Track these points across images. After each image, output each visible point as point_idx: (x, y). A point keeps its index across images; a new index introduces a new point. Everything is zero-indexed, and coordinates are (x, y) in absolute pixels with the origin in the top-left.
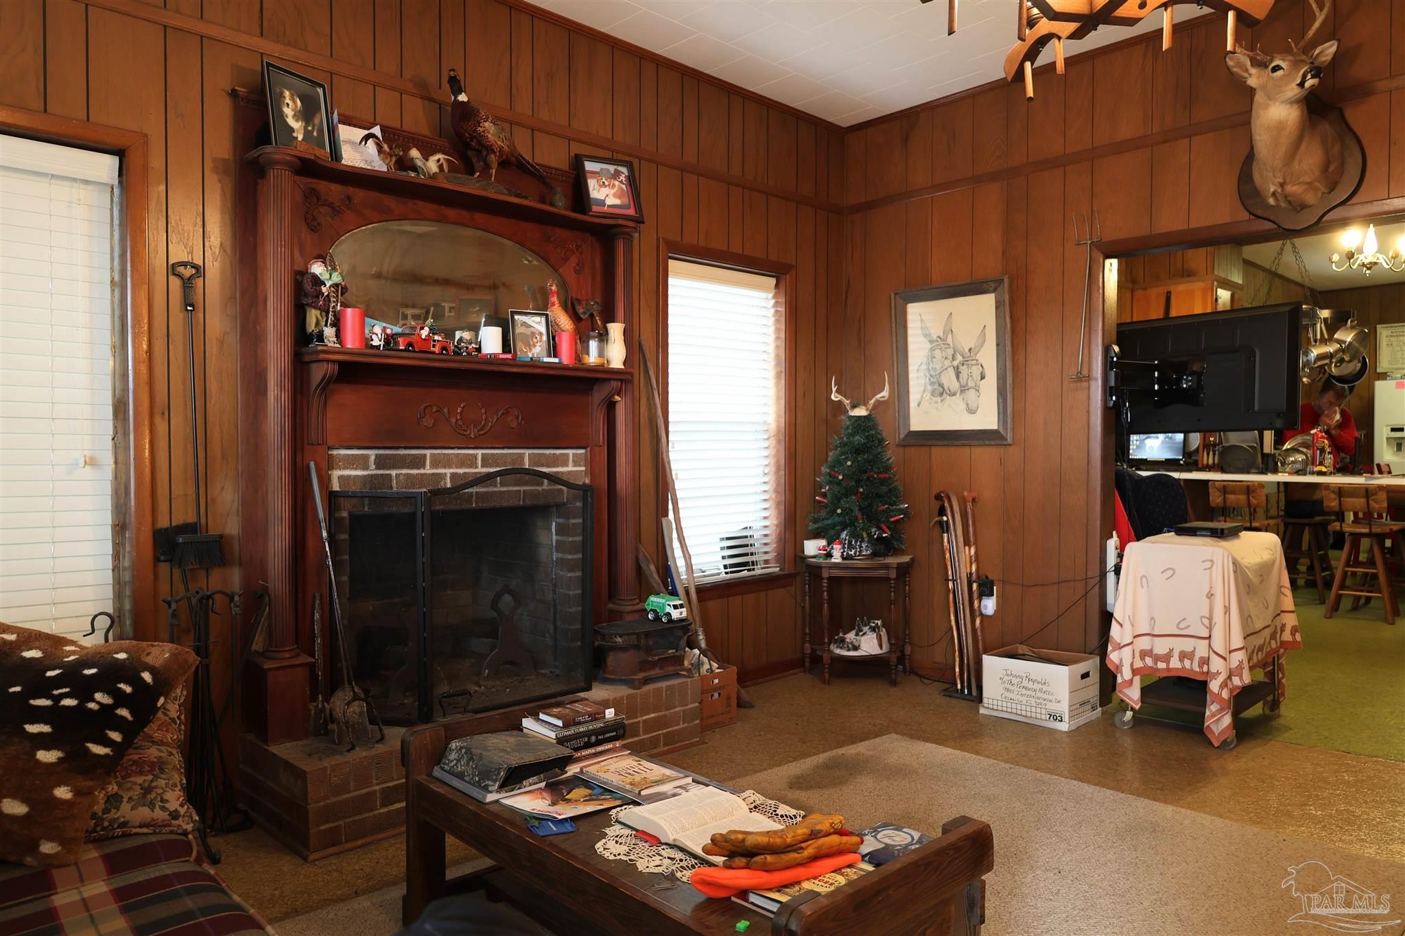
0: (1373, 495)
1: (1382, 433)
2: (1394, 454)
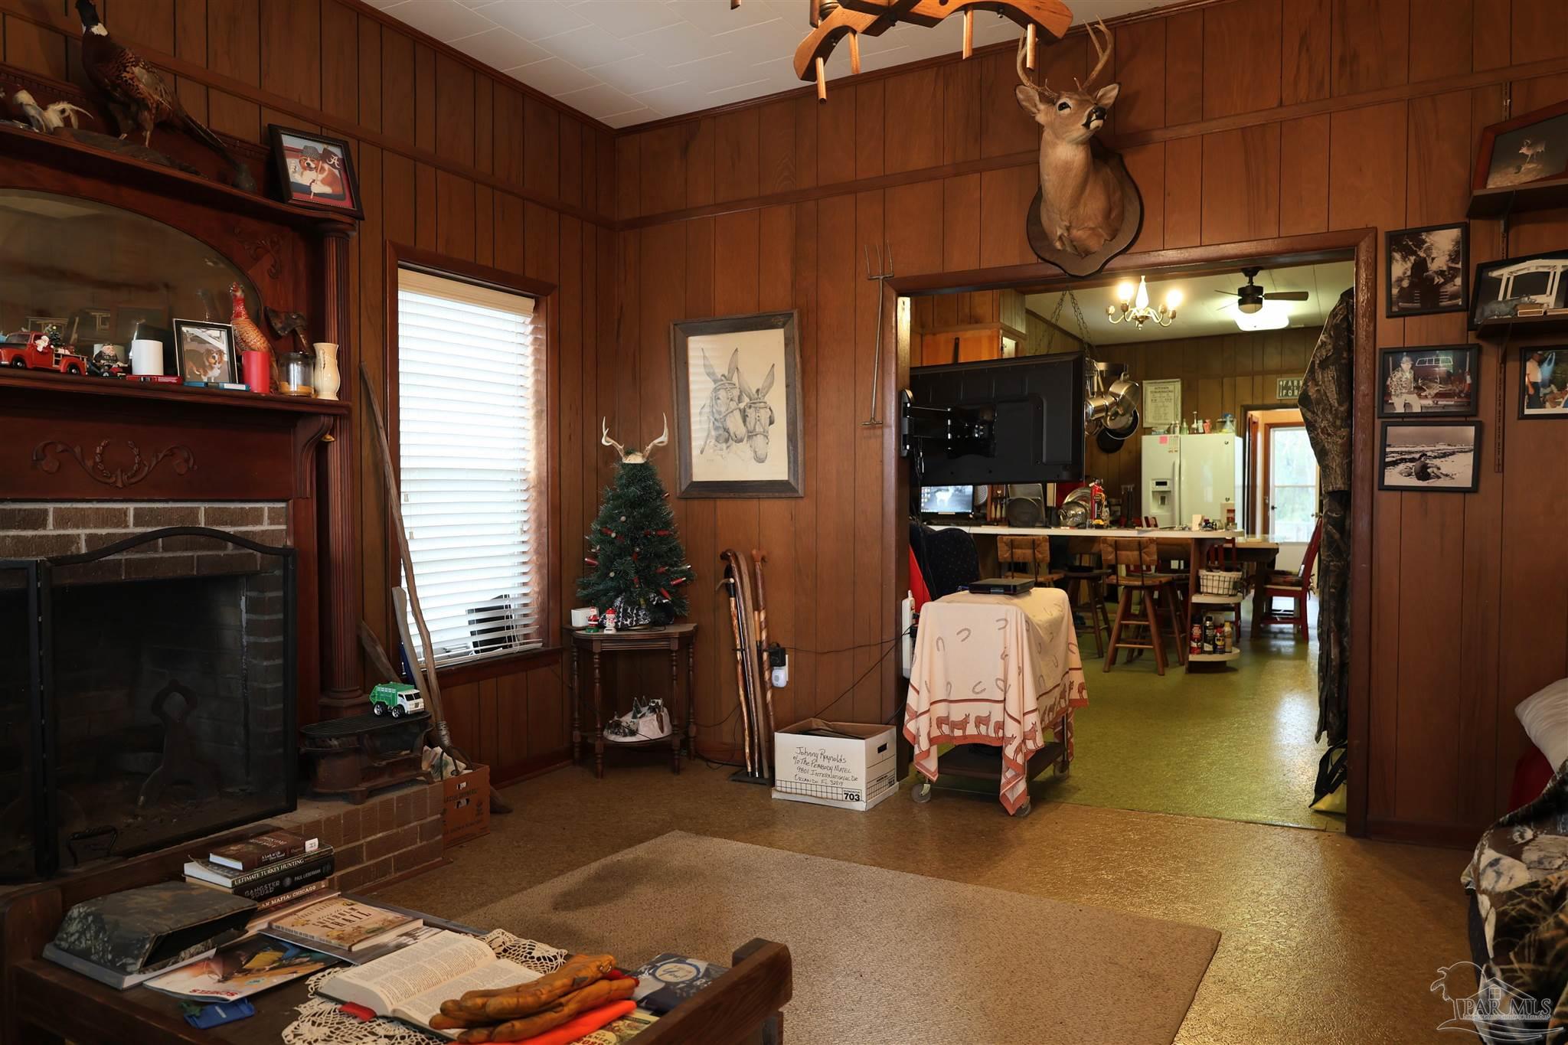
0: (1145, 548)
1: (1148, 487)
2: (1159, 508)
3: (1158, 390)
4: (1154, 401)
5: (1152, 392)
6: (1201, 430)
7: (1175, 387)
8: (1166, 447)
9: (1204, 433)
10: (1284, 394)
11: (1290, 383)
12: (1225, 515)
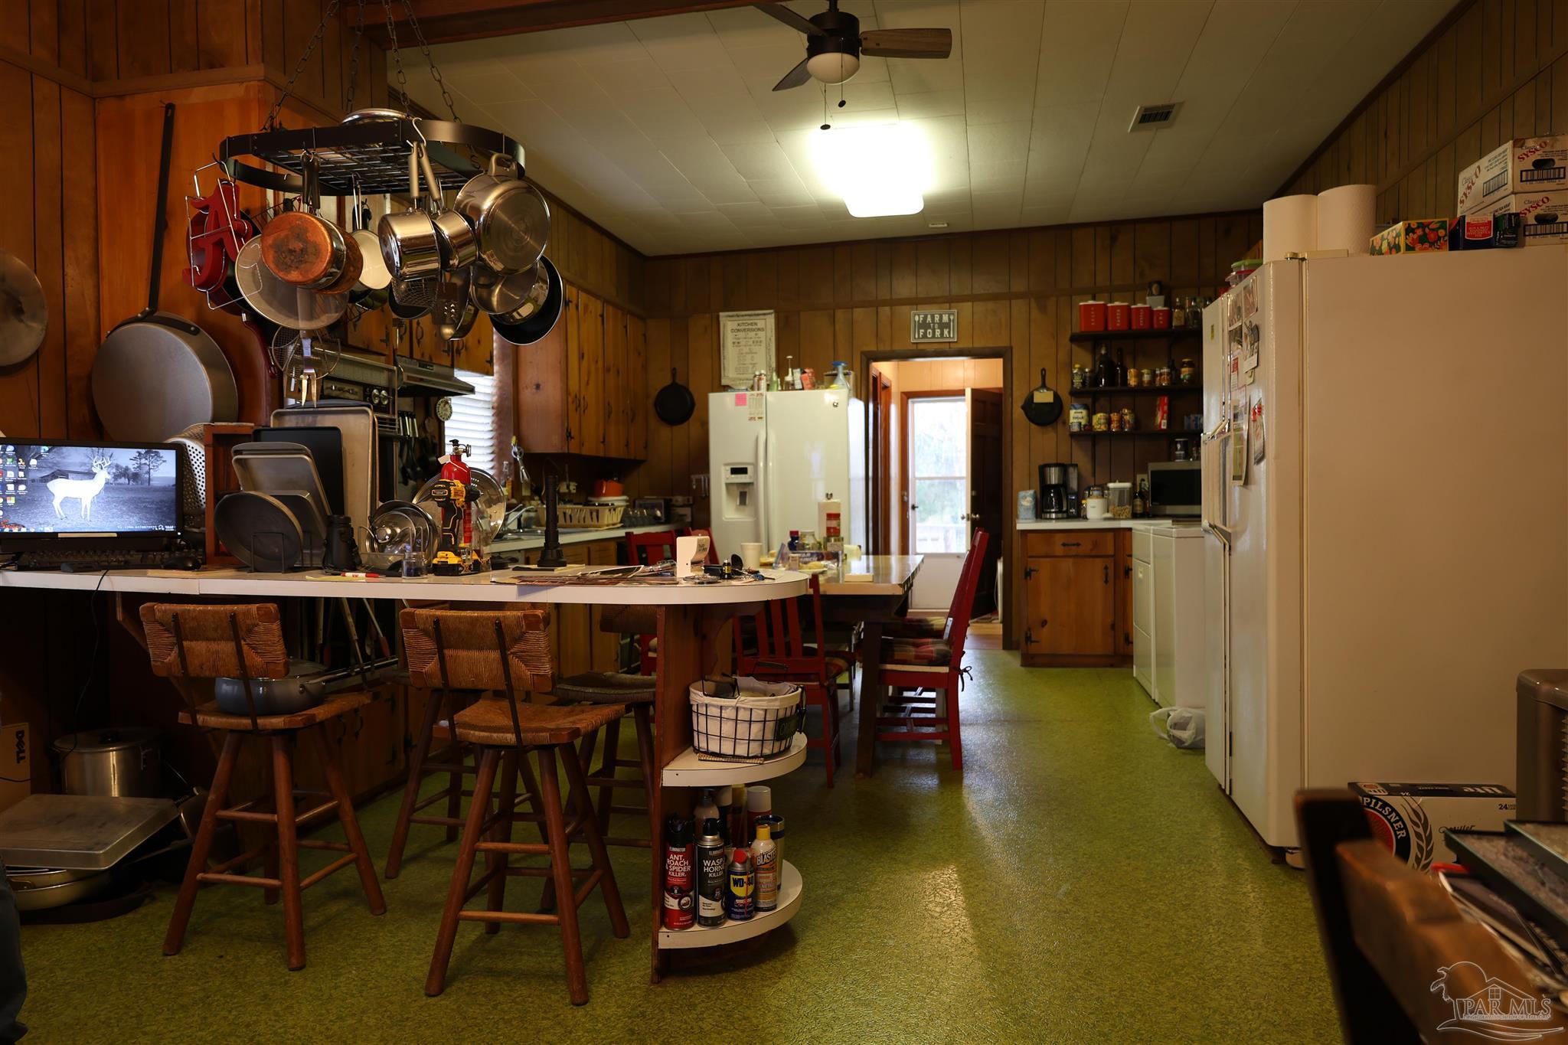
1: (720, 477)
2: (737, 510)
3: (743, 327)
4: (737, 344)
5: (733, 331)
6: (798, 385)
7: (766, 323)
8: (744, 411)
9: (803, 389)
10: (921, 334)
11: (929, 319)
12: (825, 524)
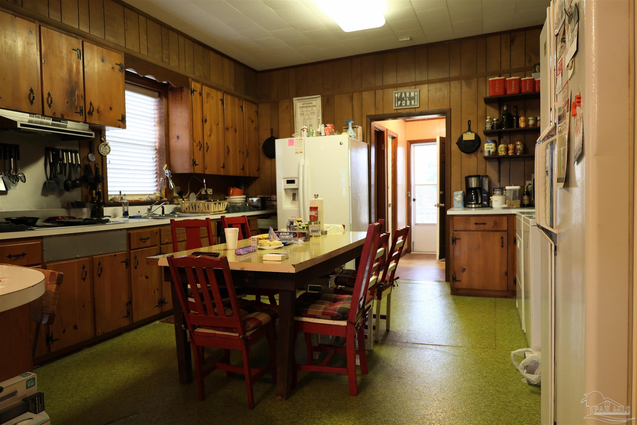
1: (281, 185)
3: (305, 105)
4: (302, 114)
5: (300, 107)
6: (323, 134)
7: (317, 102)
8: (293, 148)
9: (326, 135)
10: (399, 104)
11: (403, 95)
